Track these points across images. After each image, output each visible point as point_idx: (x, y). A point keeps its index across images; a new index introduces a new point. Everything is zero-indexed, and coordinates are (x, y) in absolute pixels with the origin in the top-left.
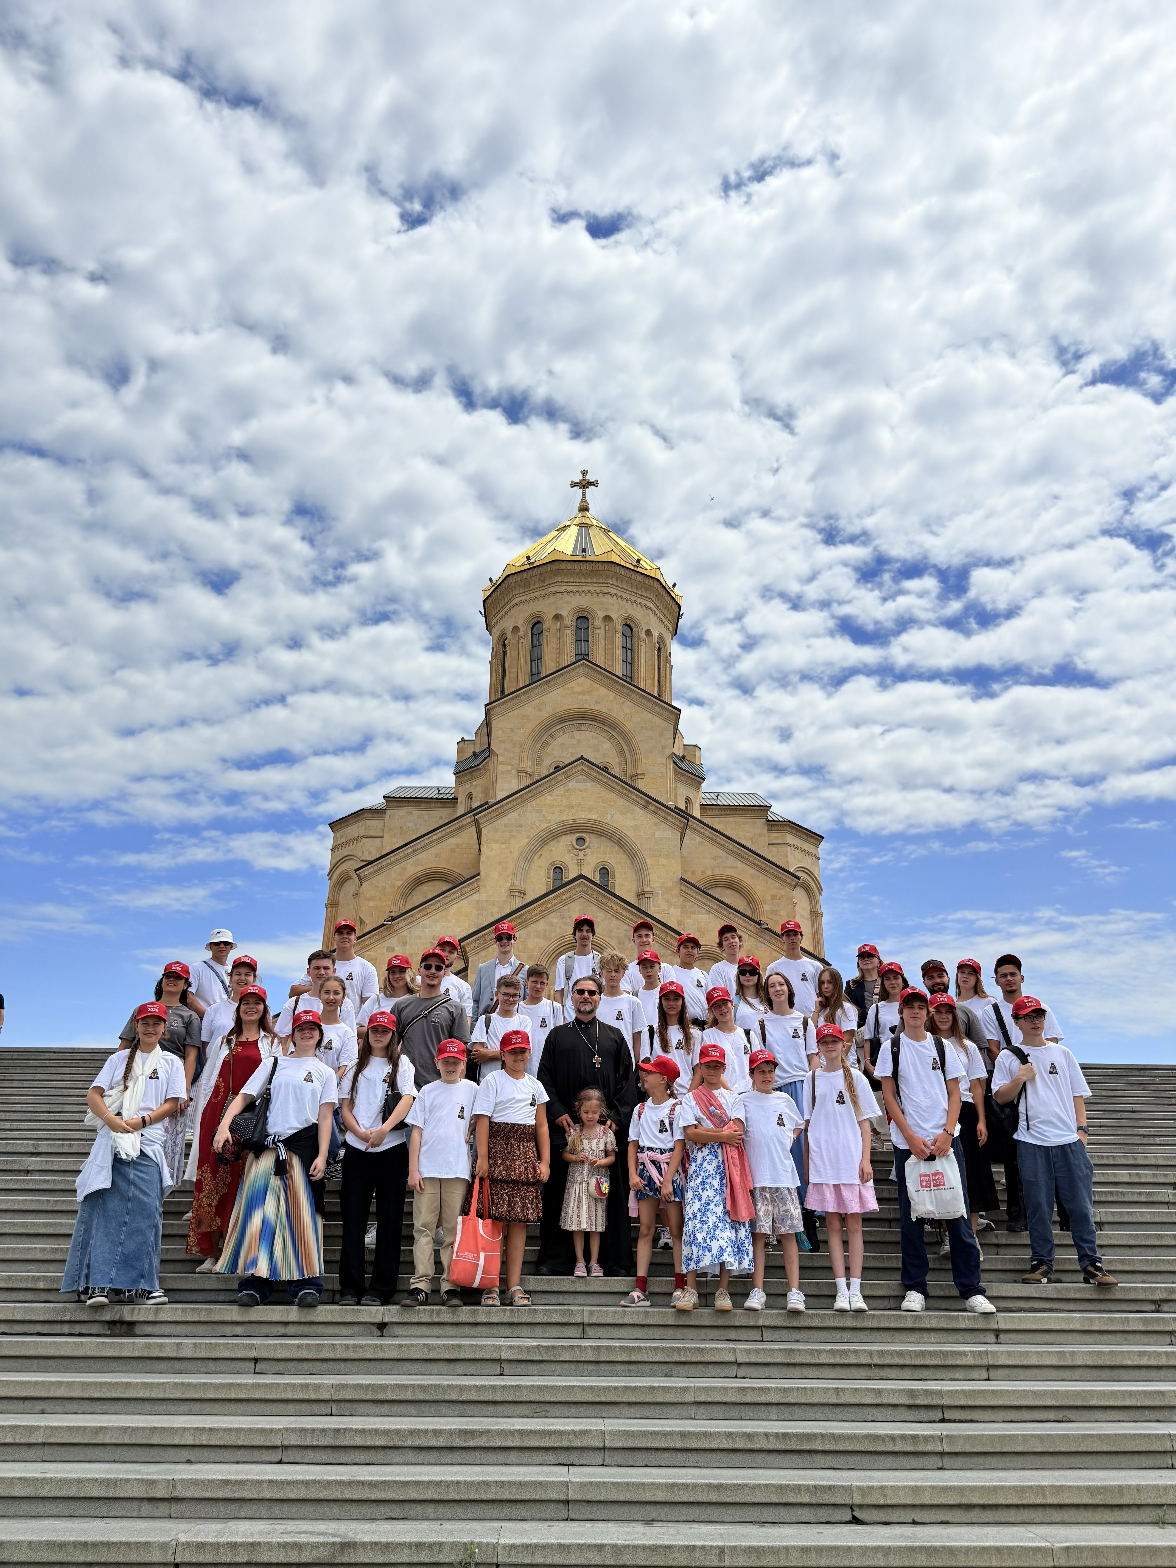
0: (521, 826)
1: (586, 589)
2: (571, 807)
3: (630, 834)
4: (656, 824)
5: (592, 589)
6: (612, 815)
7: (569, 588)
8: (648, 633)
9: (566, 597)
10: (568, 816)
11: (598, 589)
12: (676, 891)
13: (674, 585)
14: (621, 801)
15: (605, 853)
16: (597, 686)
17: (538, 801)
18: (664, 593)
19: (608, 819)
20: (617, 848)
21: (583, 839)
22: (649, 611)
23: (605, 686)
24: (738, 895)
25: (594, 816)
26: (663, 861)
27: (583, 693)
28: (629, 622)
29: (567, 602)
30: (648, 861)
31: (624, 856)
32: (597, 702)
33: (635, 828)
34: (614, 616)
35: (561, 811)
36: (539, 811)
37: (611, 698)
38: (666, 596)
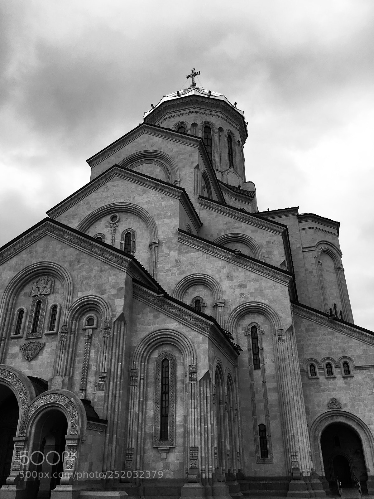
0: (76, 215)
1: (182, 112)
2: (108, 197)
3: (145, 207)
4: (162, 198)
5: (185, 112)
6: (134, 198)
7: (173, 115)
8: (221, 129)
9: (172, 119)
10: (105, 203)
11: (188, 111)
12: (175, 240)
13: (236, 104)
14: (140, 188)
15: (130, 223)
16: (152, 137)
17: (87, 198)
18: (229, 109)
19: (131, 201)
20: (138, 219)
21: (116, 217)
22: (220, 118)
23: (156, 135)
24: (244, 246)
25: (122, 201)
26: (166, 221)
27: (144, 143)
28: (207, 125)
29: (173, 122)
30: (157, 222)
31: (143, 223)
32: (152, 146)
33: (148, 203)
34: (198, 123)
35: (101, 201)
36: (87, 204)
37: (160, 141)
38: (231, 110)
